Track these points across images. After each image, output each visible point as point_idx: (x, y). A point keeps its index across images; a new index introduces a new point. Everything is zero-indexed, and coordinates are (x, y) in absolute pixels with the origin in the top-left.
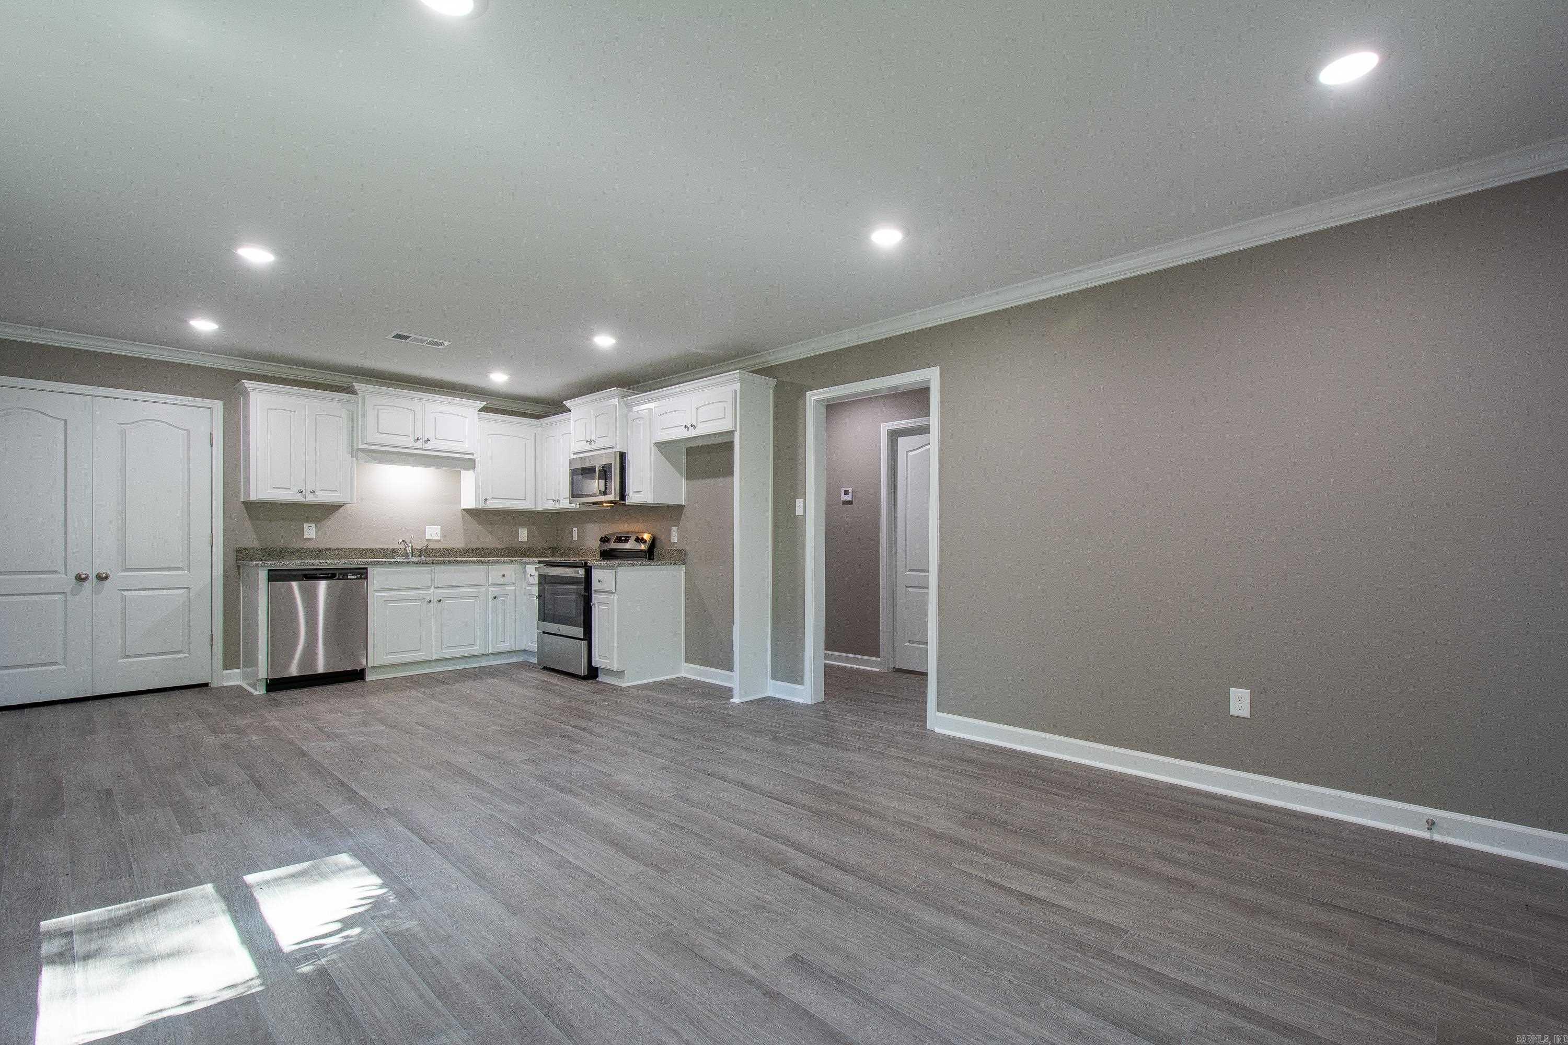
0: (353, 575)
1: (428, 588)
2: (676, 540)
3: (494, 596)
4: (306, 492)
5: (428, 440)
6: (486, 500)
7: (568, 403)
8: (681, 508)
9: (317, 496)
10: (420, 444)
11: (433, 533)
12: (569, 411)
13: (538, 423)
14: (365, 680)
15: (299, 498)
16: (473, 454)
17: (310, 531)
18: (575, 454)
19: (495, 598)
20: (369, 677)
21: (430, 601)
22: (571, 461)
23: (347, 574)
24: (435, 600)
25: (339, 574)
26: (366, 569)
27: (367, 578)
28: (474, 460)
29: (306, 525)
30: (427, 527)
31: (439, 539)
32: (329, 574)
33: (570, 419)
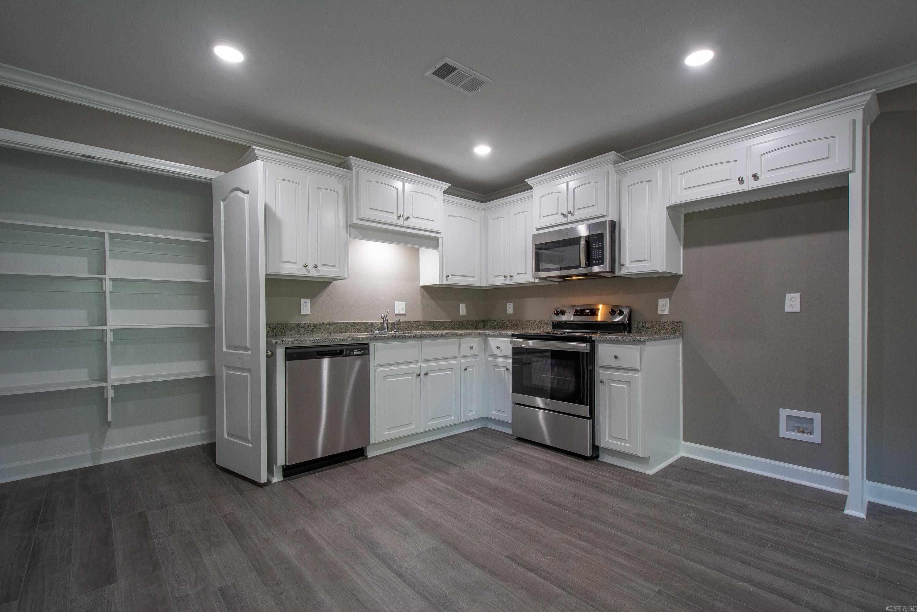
0: (357, 351)
1: (416, 362)
2: (667, 312)
3: (465, 367)
4: (310, 267)
5: (408, 218)
6: (448, 276)
7: (529, 181)
8: (677, 277)
9: (318, 271)
10: (401, 222)
11: (400, 308)
12: (531, 188)
13: (483, 207)
14: (366, 458)
15: (303, 272)
16: (439, 233)
17: (306, 307)
18: (538, 229)
19: (466, 369)
20: (371, 453)
21: (419, 375)
22: (535, 237)
23: (352, 350)
24: (422, 375)
25: (347, 350)
26: (367, 344)
27: (368, 354)
28: (437, 239)
29: (303, 301)
30: (395, 302)
31: (405, 313)
32: (336, 351)
33: (531, 196)
